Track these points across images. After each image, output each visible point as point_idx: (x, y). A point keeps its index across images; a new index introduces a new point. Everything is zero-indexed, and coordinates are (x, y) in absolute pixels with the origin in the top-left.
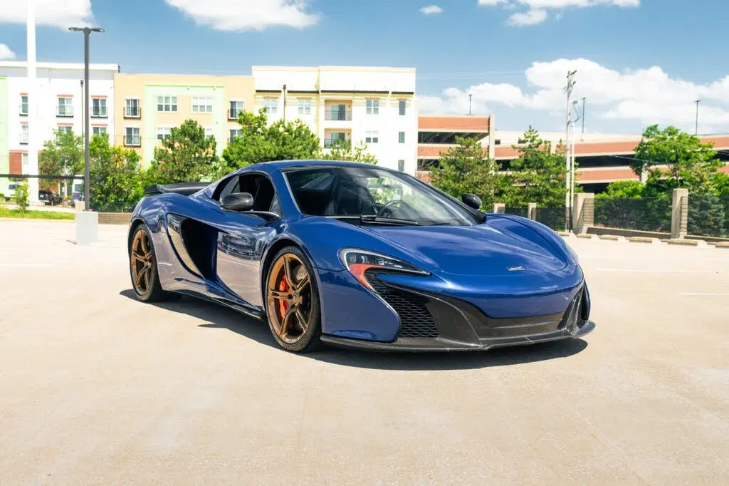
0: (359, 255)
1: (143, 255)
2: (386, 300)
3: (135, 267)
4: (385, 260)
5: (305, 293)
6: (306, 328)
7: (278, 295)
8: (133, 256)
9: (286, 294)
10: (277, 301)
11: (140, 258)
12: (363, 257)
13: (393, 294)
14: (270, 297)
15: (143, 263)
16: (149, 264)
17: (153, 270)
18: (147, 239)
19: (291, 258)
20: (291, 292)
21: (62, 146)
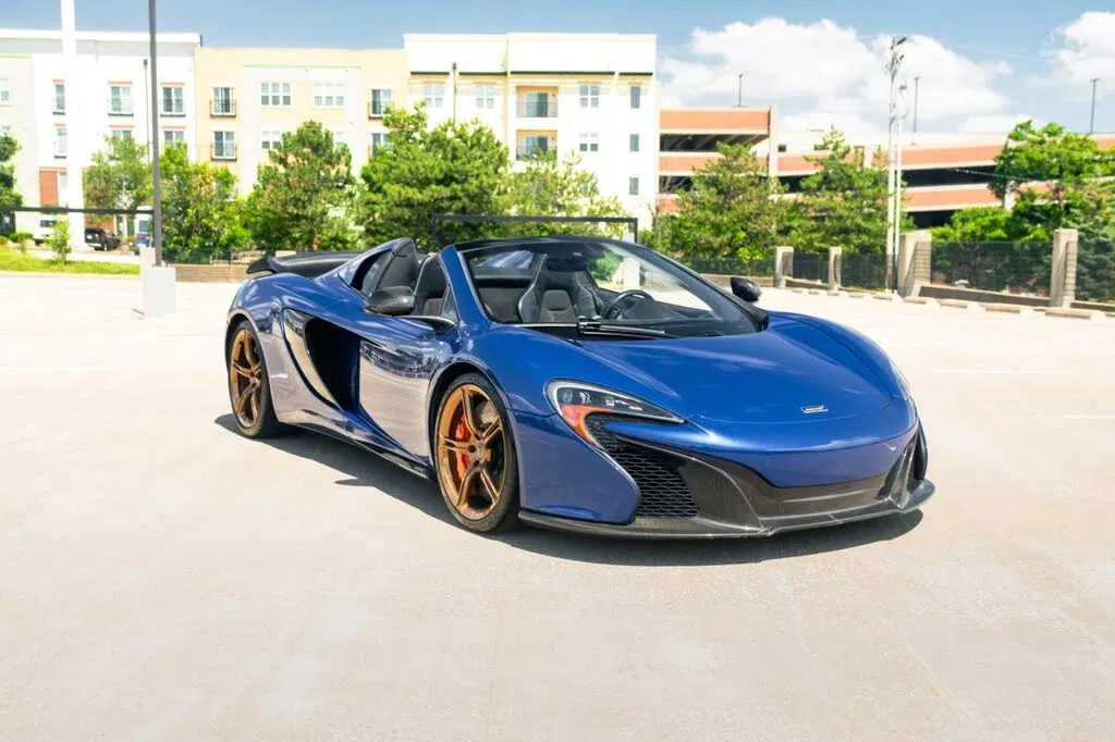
0: (576, 391)
1: (247, 366)
2: (618, 460)
3: (236, 386)
4: (616, 398)
5: (495, 445)
6: (496, 495)
7: (453, 446)
8: (232, 368)
11: (244, 372)
12: (582, 394)
13: (629, 452)
14: (442, 449)
15: (248, 379)
16: (257, 381)
17: (264, 389)
18: (254, 343)
19: (471, 391)
20: (473, 441)
21: (118, 159)
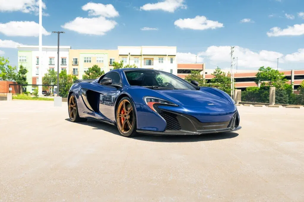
0: (151, 99)
1: (73, 104)
2: (161, 115)
3: (70, 109)
4: (161, 101)
5: (131, 114)
6: (131, 127)
7: (121, 115)
8: (69, 105)
9: (124, 115)
10: (120, 118)
11: (72, 106)
12: (152, 100)
13: (163, 113)
14: (118, 116)
15: (73, 108)
16: (75, 108)
17: (76, 109)
18: (74, 99)
19: (125, 101)
20: (126, 114)
21: (50, 75)
